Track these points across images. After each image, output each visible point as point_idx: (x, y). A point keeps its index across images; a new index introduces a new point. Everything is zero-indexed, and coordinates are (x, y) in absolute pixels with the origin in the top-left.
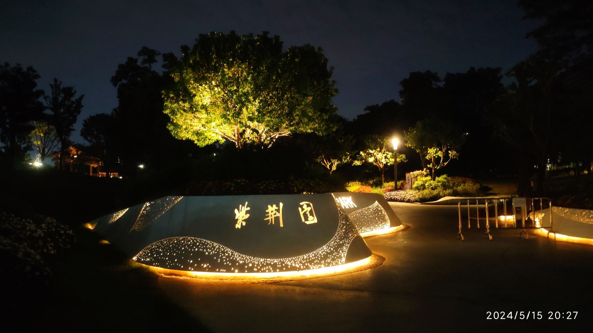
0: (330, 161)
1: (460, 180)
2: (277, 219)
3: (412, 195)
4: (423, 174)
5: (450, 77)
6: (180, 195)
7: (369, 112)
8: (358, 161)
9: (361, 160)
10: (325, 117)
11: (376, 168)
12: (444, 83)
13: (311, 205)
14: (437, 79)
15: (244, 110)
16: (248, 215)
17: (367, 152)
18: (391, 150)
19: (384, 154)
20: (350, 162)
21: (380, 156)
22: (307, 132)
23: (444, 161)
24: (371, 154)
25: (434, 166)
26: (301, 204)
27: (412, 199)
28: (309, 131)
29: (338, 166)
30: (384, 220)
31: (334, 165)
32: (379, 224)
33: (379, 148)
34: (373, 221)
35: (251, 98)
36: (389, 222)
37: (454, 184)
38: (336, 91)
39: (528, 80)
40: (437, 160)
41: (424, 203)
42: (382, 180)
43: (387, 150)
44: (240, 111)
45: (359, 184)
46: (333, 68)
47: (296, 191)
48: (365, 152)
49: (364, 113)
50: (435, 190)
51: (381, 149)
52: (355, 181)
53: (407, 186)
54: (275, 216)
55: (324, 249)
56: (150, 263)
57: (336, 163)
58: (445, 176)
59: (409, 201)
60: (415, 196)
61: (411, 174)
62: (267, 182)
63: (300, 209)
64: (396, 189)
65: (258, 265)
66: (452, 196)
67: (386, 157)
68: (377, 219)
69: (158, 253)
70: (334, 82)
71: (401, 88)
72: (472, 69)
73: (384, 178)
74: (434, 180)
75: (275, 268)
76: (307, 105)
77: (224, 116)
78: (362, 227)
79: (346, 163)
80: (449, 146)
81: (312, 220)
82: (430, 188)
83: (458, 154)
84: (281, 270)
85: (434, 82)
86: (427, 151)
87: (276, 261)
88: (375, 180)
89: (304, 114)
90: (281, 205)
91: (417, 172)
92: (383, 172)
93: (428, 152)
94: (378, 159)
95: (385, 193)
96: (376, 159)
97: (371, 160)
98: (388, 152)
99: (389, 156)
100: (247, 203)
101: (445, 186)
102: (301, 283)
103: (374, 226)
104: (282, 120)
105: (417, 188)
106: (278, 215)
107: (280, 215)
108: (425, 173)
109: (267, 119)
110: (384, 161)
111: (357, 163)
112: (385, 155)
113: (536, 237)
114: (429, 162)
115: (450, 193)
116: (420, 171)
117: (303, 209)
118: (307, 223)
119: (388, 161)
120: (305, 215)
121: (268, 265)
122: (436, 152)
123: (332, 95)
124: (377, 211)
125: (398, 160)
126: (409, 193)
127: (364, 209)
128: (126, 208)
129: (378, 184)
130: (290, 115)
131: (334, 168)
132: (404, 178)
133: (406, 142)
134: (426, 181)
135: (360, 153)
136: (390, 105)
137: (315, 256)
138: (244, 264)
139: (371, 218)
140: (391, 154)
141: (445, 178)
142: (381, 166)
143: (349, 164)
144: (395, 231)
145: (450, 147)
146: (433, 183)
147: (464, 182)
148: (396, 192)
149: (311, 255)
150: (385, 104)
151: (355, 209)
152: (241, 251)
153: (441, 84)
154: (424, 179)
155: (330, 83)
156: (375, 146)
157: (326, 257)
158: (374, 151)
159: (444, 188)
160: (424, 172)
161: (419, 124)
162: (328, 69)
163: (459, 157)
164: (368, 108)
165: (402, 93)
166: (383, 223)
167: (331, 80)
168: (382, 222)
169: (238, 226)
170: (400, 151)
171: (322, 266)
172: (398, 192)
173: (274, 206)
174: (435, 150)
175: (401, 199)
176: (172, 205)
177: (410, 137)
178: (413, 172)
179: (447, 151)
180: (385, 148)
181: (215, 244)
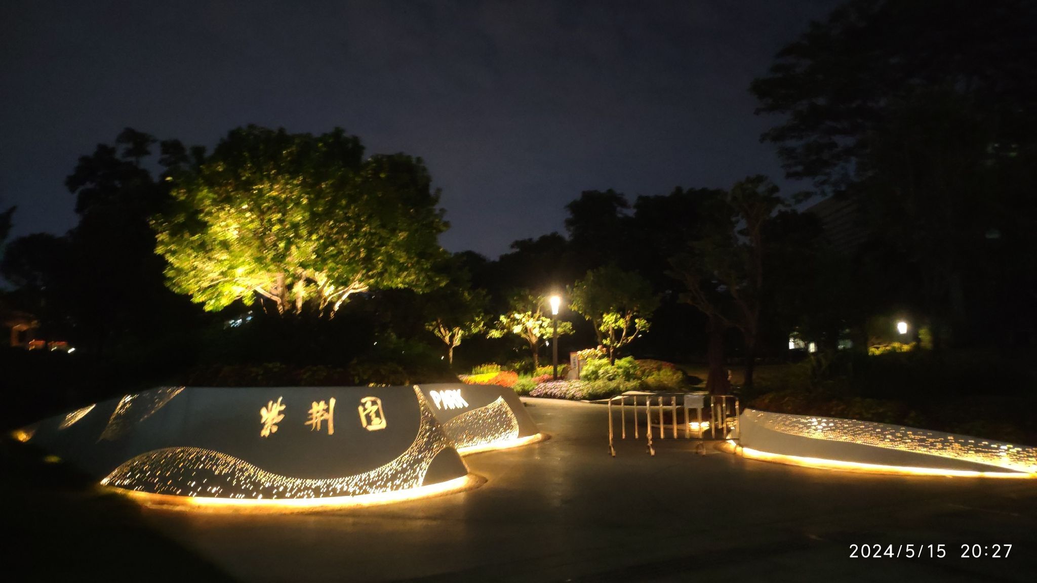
0: (450, 330)
1: (652, 364)
2: (325, 423)
3: (578, 389)
4: (597, 355)
5: (644, 203)
6: (178, 386)
7: (518, 250)
8: (497, 330)
9: (503, 329)
10: (427, 265)
11: (526, 342)
12: (635, 211)
13: (379, 402)
14: (624, 204)
15: (293, 248)
16: (282, 417)
17: (512, 316)
18: (548, 315)
19: (538, 320)
20: (484, 332)
21: (531, 323)
22: (397, 287)
23: (628, 335)
24: (518, 320)
25: (612, 342)
26: (363, 401)
27: (579, 395)
28: (400, 285)
29: (463, 339)
30: (509, 426)
31: (456, 337)
32: (501, 432)
33: (531, 310)
34: (492, 428)
35: (304, 232)
36: (518, 430)
37: (643, 372)
38: (446, 224)
39: (734, 219)
40: (618, 332)
41: (594, 401)
42: (534, 362)
43: (543, 313)
44: (287, 251)
45: (497, 369)
46: (439, 190)
47: (357, 380)
48: (509, 317)
49: (510, 251)
50: (613, 381)
51: (534, 312)
52: (492, 364)
53: (572, 373)
54: (322, 418)
55: (392, 466)
56: (130, 487)
57: (459, 334)
58: (629, 358)
59: (573, 398)
60: (582, 390)
61: (577, 355)
62: (315, 368)
63: (361, 409)
64: (556, 378)
65: (292, 489)
66: (638, 390)
67: (541, 326)
68: (498, 424)
69: (143, 472)
70: (443, 211)
71: (568, 215)
72: (679, 189)
73: (538, 359)
74: (613, 363)
75: (317, 492)
76: (398, 246)
77: (259, 260)
78: (474, 438)
79: (476, 334)
80: (636, 311)
81: (379, 424)
82: (605, 377)
83: (648, 326)
84: (326, 494)
85: (619, 209)
86: (602, 318)
87: (318, 484)
88: (523, 363)
89: (390, 260)
90: (333, 402)
91: (586, 352)
92: (537, 349)
93: (604, 320)
94: (528, 329)
95: (538, 384)
96: (526, 328)
97: (517, 329)
98: (543, 318)
99: (545, 324)
100: (280, 399)
101: (628, 376)
102: (355, 513)
103: (493, 435)
104: (354, 268)
105: (586, 378)
106: (326, 416)
107: (330, 416)
108: (600, 354)
109: (331, 264)
110: (537, 332)
111: (495, 334)
112: (540, 322)
113: (719, 452)
114: (605, 335)
115: (635, 387)
116: (593, 349)
117: (365, 410)
118: (370, 428)
119: (544, 332)
120: (368, 418)
121: (306, 488)
122: (616, 321)
123: (440, 231)
124: (499, 413)
125: (559, 330)
126: (574, 386)
127: (479, 411)
128: (91, 405)
129: (528, 370)
130: (368, 262)
131: (457, 342)
132: (567, 360)
133: (571, 303)
134: (600, 366)
135: (500, 318)
136: (551, 242)
137: (379, 476)
138: (272, 488)
139: (490, 423)
140: (548, 320)
141: (630, 362)
142: (534, 340)
143: (482, 336)
144: (526, 443)
145: (637, 314)
146: (611, 369)
147: (659, 369)
148: (555, 383)
149: (373, 474)
150: (544, 239)
151: (464, 410)
152: (268, 468)
153: (631, 212)
154: (597, 362)
155: (437, 212)
156: (524, 306)
157: (394, 477)
158: (522, 315)
159: (627, 379)
160: (599, 351)
161: (590, 275)
162: (432, 191)
163: (650, 329)
164: (516, 244)
165: (569, 223)
166: (508, 431)
167: (437, 208)
168: (505, 430)
169: (265, 432)
170: (565, 316)
171: (389, 489)
172: (558, 384)
173: (322, 403)
174: (615, 316)
175: (561, 394)
176: (167, 400)
177: (577, 296)
178: (581, 350)
179: (633, 319)
180: (540, 311)
181: (230, 459)
